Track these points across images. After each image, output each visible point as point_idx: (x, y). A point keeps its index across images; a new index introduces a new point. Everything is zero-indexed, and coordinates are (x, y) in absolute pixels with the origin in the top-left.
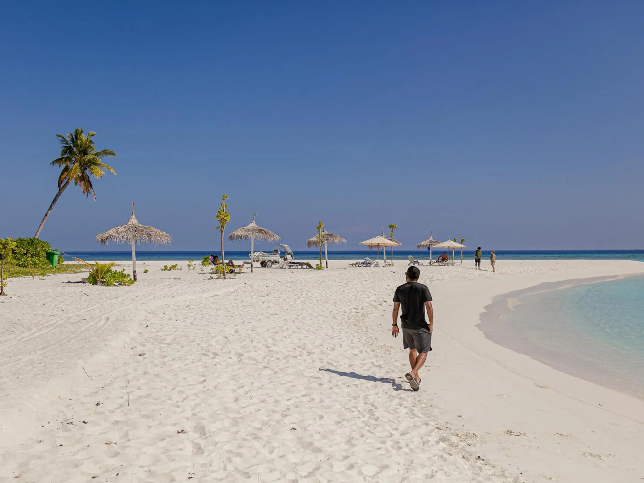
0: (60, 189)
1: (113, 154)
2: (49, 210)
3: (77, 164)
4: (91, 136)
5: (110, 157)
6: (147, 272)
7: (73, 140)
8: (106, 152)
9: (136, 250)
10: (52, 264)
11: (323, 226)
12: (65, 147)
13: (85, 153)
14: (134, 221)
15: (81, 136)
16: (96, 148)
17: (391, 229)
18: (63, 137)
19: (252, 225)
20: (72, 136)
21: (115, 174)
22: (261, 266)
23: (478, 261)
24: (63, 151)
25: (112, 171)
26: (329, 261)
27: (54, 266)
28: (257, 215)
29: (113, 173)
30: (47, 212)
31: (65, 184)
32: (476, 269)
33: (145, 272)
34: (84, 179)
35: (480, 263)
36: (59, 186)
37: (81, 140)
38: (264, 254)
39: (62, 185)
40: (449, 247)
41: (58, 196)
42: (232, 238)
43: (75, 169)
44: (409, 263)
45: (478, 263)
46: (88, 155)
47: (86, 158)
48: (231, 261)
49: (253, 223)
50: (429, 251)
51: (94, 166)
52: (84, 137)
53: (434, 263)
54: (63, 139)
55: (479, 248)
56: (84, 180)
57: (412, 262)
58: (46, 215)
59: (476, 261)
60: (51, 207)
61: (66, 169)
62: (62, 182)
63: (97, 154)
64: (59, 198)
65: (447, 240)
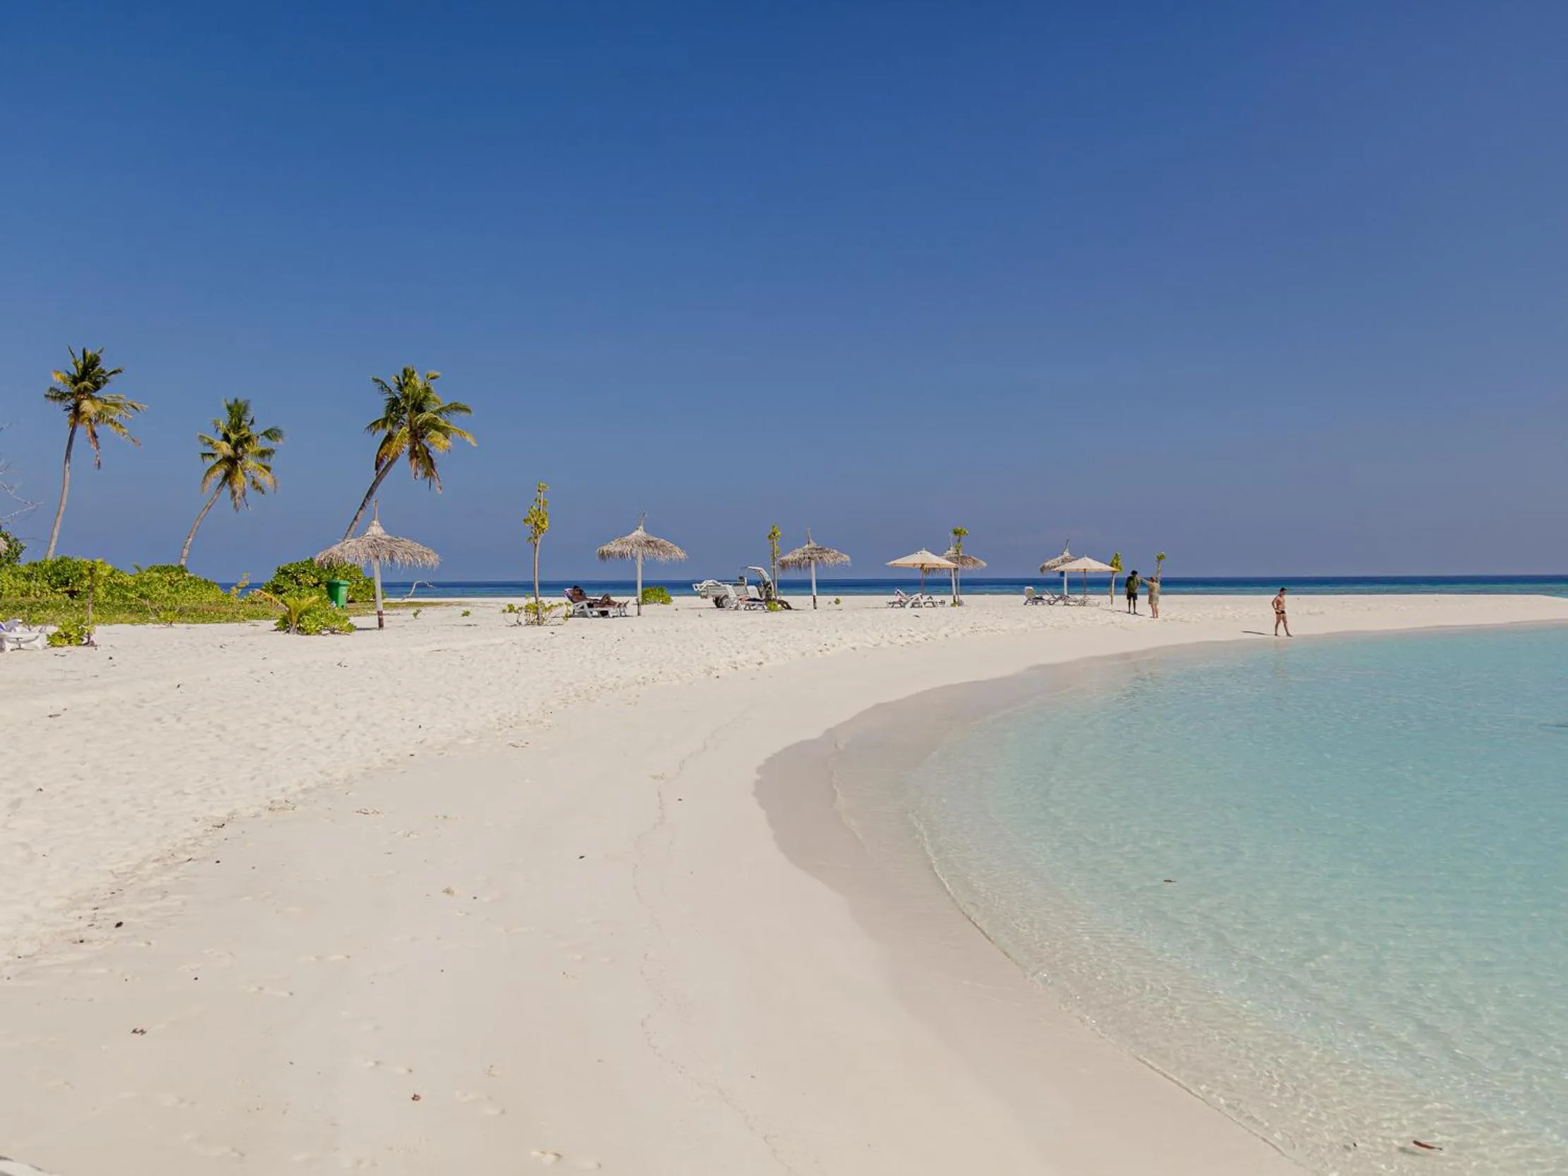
0: (379, 473)
1: (467, 410)
2: (361, 509)
3: (406, 429)
4: (431, 379)
5: (464, 414)
6: (468, 615)
7: (400, 388)
8: (456, 408)
9: (382, 578)
10: (337, 602)
11: (779, 533)
12: (390, 399)
13: (419, 408)
14: (376, 530)
15: (412, 381)
16: (439, 399)
17: (957, 537)
18: (383, 383)
19: (639, 533)
20: (398, 378)
21: (474, 445)
22: (715, 606)
23: (1132, 596)
24: (388, 406)
25: (469, 438)
26: (818, 598)
27: (340, 605)
28: (646, 515)
29: (469, 443)
30: (358, 513)
31: (387, 466)
32: (1129, 612)
33: (463, 615)
34: (422, 456)
35: (1136, 601)
36: (377, 468)
37: (414, 387)
38: (719, 584)
39: (382, 465)
40: (1085, 569)
41: (375, 484)
42: (603, 556)
43: (401, 437)
44: (1024, 602)
45: (1132, 601)
46: (425, 411)
47: (418, 419)
48: (607, 596)
49: (639, 531)
50: (1062, 578)
51: (436, 432)
52: (418, 382)
53: (1057, 600)
54: (384, 387)
55: (1134, 573)
56: (418, 457)
57: (1029, 599)
58: (356, 518)
59: (1129, 598)
60: (363, 505)
61: (389, 438)
62: (382, 461)
63: (439, 412)
64: (378, 488)
65: (1081, 558)
